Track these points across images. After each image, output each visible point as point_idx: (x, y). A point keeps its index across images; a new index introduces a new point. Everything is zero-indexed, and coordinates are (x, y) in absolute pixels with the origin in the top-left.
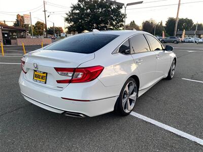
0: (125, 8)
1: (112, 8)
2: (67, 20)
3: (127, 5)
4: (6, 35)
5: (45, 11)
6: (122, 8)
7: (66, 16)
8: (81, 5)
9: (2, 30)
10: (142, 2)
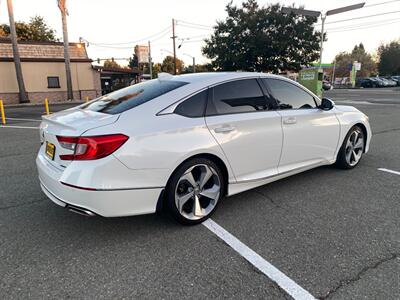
0: (323, 20)
1: (297, 22)
2: (206, 51)
3: (328, 13)
4: (107, 84)
5: (174, 38)
6: (315, 21)
7: (205, 45)
8: (235, 22)
9: (102, 75)
10: (361, 5)
